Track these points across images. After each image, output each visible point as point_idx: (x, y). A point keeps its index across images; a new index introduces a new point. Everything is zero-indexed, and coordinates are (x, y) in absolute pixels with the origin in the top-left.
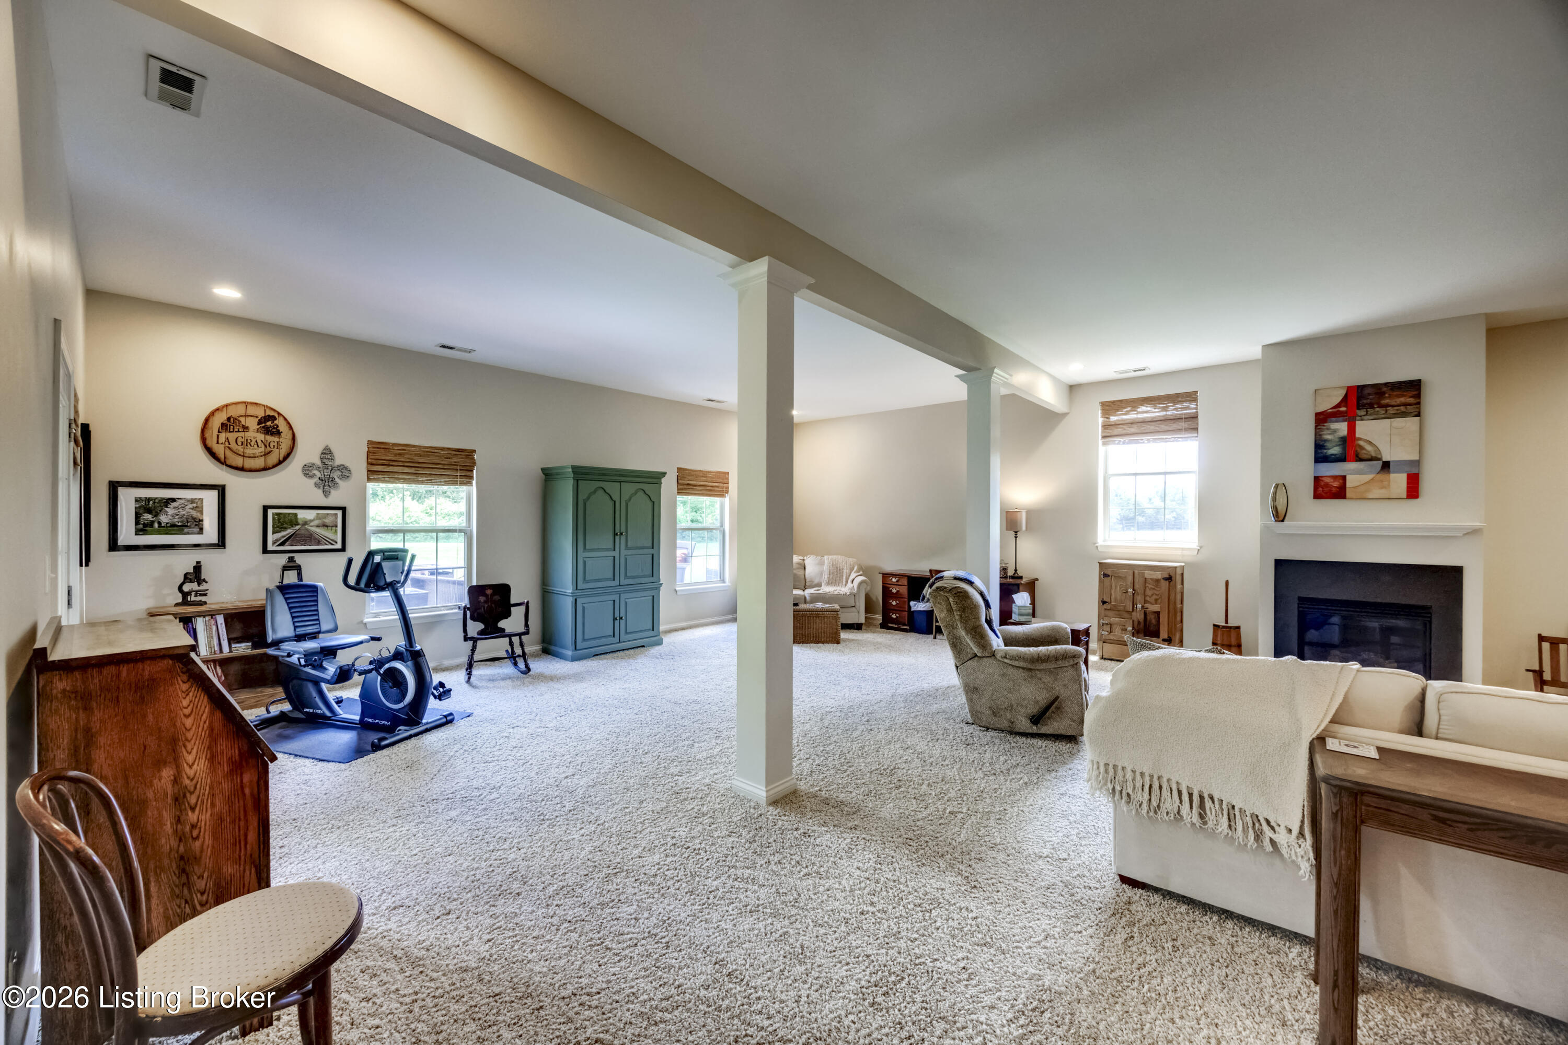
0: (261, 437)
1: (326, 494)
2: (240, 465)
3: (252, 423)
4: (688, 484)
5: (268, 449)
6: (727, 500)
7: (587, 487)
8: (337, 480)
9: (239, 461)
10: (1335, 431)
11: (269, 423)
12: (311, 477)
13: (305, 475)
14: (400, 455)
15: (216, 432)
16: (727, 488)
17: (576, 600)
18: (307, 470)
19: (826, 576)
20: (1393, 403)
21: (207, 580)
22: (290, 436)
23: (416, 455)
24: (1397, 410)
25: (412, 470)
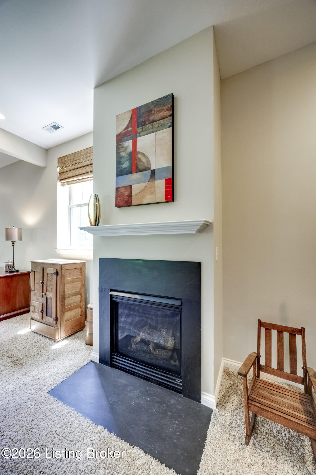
10: (126, 148)
20: (157, 118)
24: (159, 123)
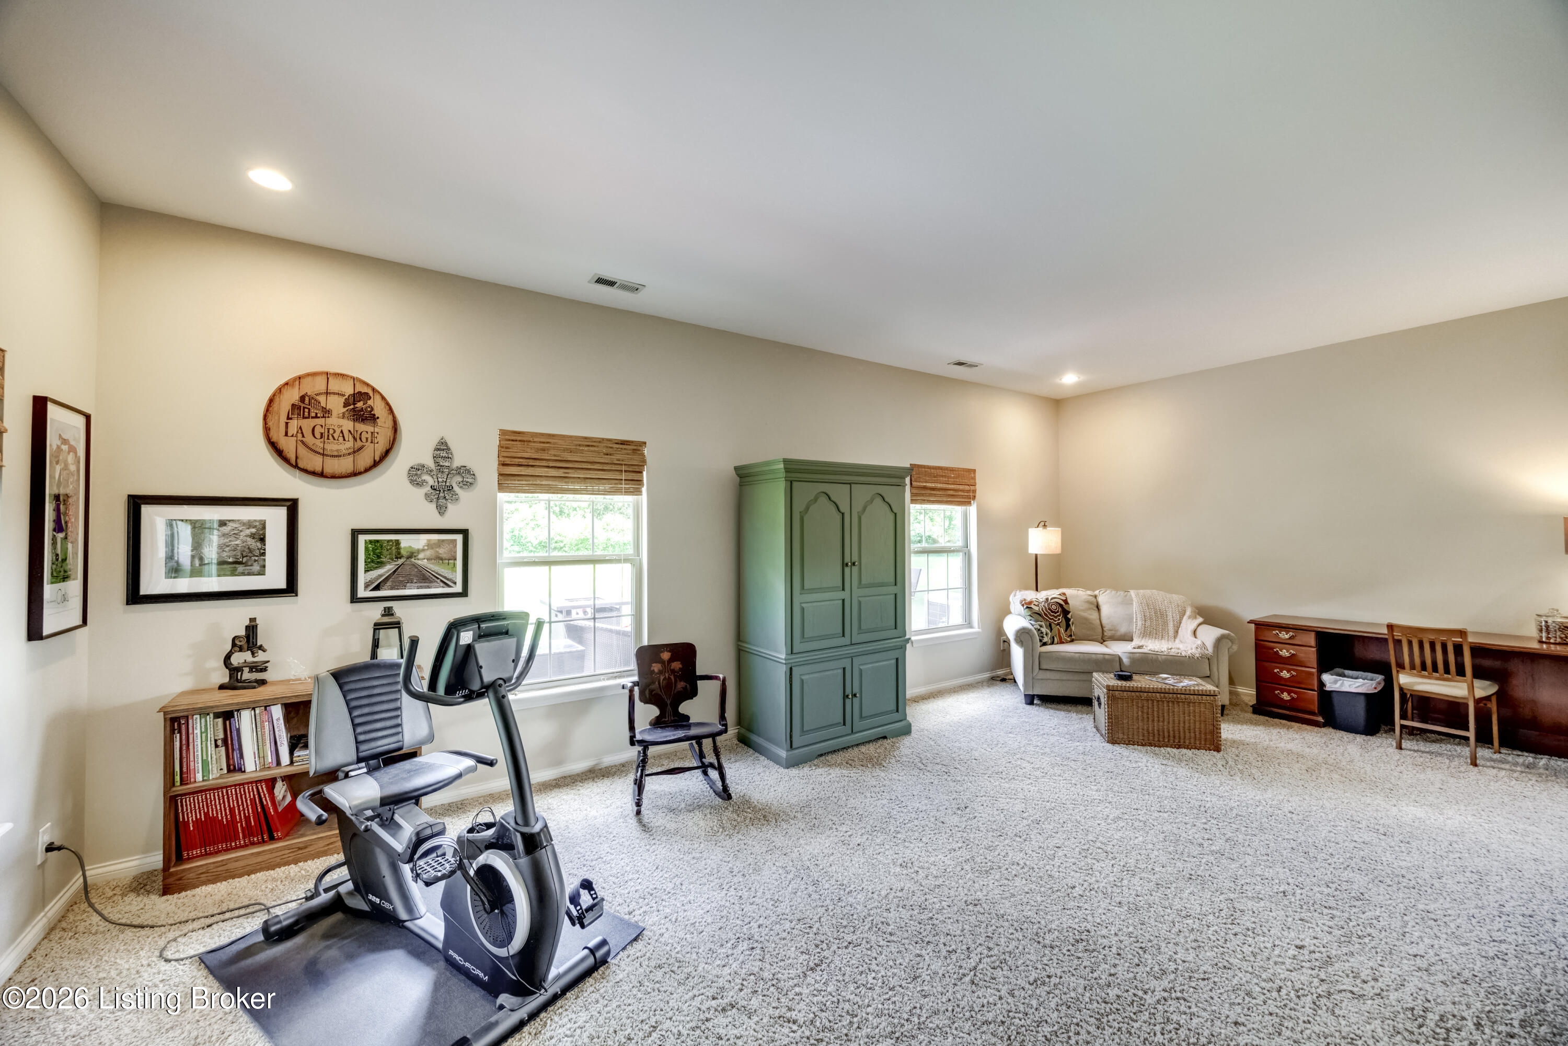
0: (348, 425)
1: (441, 510)
2: (318, 469)
3: (336, 404)
4: (925, 488)
5: (359, 444)
6: (973, 509)
7: (804, 492)
8: (456, 488)
9: (315, 463)
11: (360, 405)
12: (419, 484)
13: (412, 482)
14: (543, 450)
15: (283, 419)
16: (974, 491)
17: (791, 669)
18: (415, 474)
19: (1140, 623)
21: (265, 646)
22: (390, 423)
23: (565, 450)
25: (560, 473)
